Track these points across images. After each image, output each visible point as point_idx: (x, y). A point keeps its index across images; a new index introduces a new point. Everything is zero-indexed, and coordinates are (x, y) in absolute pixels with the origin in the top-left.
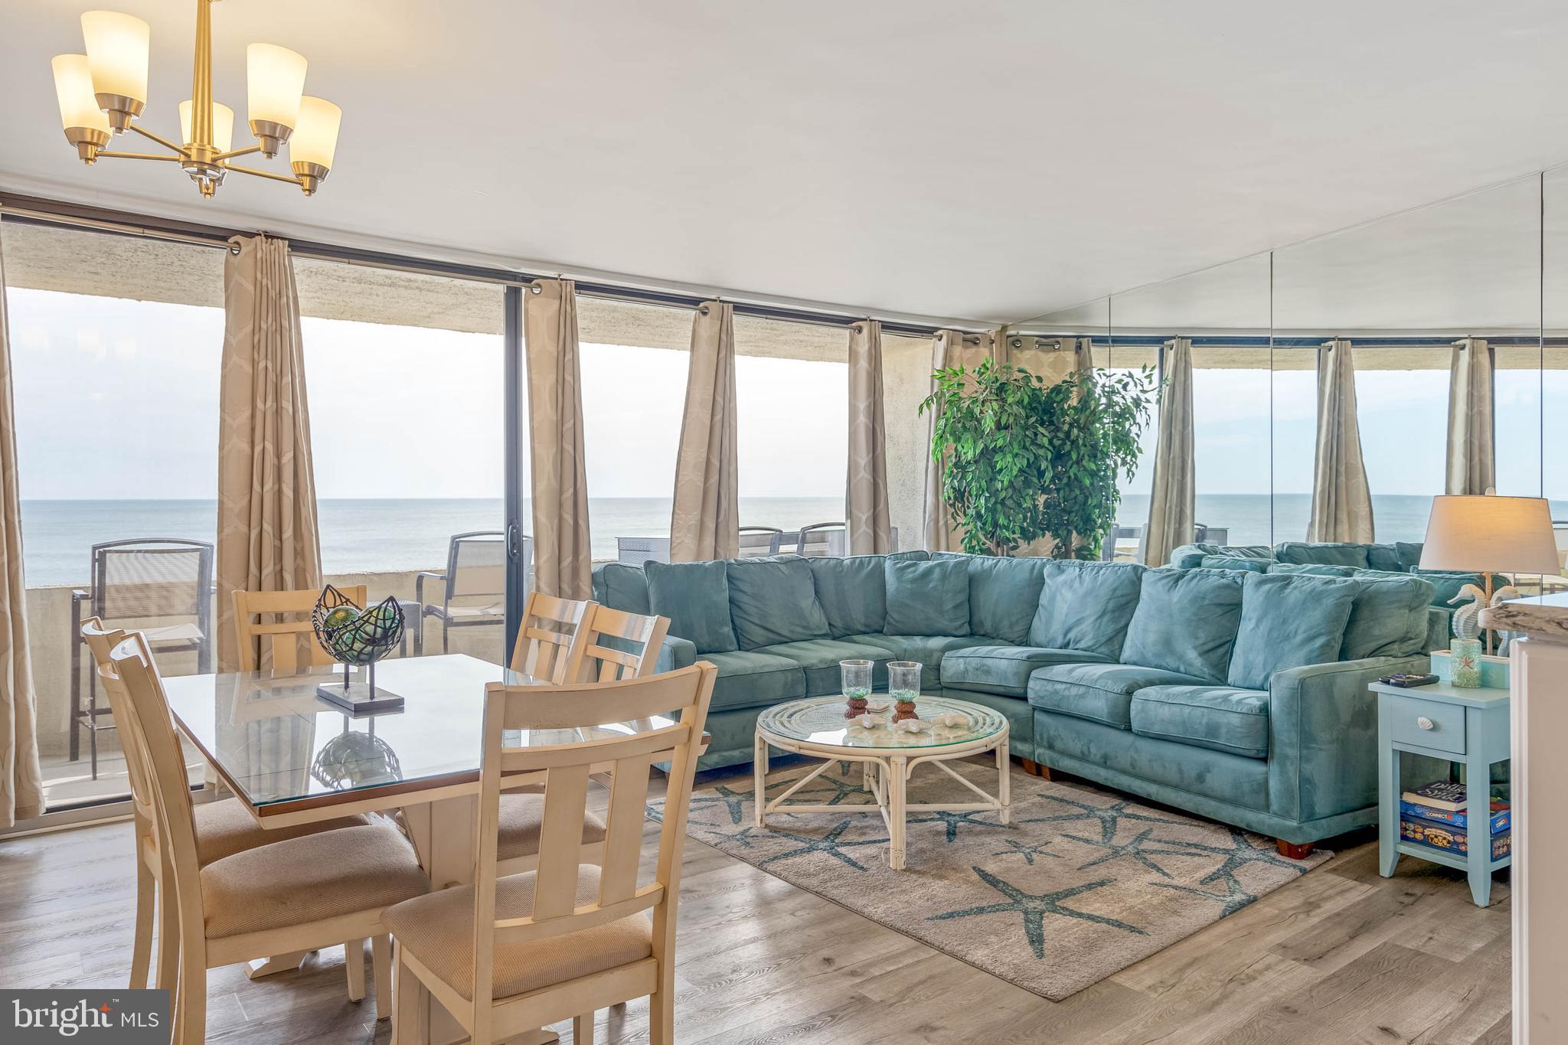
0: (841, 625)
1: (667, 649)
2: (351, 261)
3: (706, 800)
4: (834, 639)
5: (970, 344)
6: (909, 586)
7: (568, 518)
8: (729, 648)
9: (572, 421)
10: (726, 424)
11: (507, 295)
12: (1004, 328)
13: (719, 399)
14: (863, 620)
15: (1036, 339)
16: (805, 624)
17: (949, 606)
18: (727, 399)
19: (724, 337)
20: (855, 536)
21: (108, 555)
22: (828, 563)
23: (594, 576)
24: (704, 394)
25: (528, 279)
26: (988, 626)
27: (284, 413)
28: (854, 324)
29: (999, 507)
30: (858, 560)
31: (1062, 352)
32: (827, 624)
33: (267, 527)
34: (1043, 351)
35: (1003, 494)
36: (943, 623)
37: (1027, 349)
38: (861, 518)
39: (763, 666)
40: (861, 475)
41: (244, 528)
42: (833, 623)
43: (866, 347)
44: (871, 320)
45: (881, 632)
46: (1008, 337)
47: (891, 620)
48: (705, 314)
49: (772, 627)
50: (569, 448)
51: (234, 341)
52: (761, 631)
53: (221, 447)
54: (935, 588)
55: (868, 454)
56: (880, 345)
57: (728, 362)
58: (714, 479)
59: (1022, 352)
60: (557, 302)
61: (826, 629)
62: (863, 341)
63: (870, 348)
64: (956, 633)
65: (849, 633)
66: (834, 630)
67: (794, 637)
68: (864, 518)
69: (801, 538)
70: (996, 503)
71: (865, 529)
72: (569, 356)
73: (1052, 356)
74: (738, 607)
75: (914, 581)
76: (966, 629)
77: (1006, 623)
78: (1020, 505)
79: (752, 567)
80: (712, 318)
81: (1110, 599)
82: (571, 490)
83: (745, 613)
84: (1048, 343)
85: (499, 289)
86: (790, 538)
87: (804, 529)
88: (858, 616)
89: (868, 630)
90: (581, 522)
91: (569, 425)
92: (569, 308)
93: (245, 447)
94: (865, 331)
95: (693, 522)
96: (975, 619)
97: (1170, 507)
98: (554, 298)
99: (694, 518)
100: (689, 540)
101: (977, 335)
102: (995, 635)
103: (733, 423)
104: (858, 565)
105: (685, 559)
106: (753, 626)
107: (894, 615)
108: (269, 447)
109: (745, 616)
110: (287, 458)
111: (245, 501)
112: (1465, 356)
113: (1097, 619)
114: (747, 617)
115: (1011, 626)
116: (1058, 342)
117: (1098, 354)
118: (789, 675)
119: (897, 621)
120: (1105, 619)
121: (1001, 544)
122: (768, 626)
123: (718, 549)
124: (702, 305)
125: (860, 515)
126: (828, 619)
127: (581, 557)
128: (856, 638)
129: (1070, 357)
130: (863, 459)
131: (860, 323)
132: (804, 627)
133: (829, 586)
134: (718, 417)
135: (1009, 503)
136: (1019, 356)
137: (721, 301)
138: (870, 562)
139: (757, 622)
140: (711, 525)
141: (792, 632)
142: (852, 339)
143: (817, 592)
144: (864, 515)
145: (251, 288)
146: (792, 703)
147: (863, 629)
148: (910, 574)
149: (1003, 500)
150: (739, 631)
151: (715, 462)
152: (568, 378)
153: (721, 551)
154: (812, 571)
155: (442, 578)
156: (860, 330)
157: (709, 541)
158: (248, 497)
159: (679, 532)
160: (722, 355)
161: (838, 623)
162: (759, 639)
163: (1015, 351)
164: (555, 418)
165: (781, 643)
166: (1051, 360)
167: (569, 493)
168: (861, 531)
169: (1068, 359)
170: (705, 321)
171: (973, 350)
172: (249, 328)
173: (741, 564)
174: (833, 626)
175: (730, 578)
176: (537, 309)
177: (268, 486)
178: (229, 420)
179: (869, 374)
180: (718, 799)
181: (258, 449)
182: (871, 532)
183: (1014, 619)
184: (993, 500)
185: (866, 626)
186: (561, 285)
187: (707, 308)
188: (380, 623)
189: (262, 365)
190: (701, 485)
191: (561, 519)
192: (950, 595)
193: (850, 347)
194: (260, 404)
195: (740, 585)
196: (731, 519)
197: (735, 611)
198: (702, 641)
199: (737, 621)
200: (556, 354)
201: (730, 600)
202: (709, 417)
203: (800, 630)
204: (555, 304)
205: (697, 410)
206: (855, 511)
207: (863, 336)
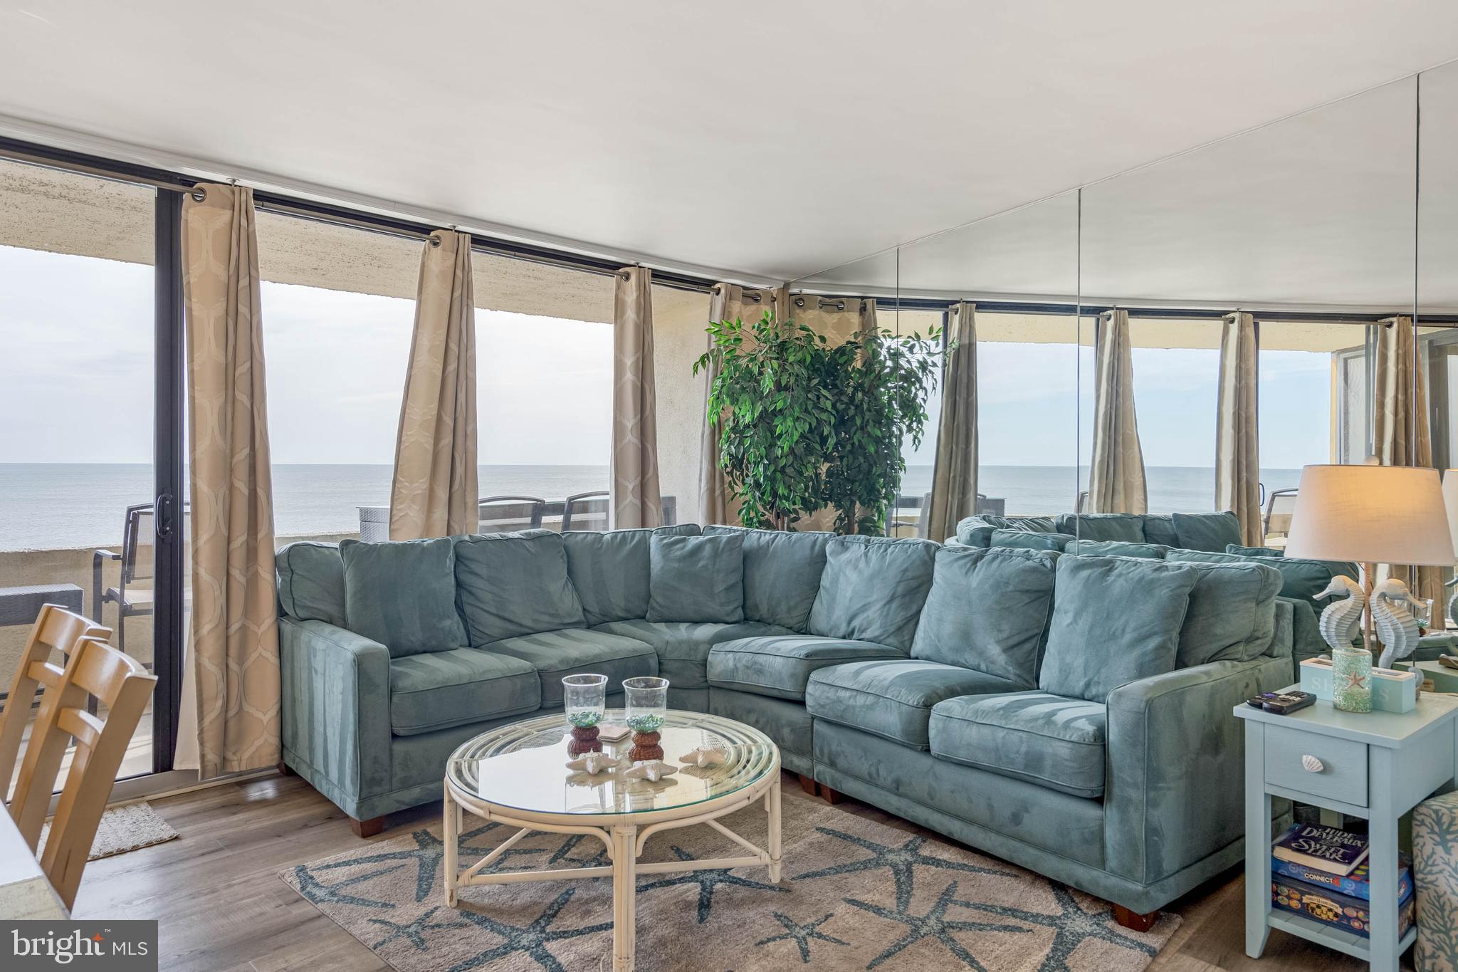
0: (597, 611)
1: (350, 656)
3: (394, 856)
4: (590, 627)
5: (750, 300)
6: (676, 565)
7: (242, 487)
8: (452, 645)
9: (248, 364)
10: (462, 377)
11: (159, 201)
12: (787, 285)
13: (453, 346)
14: (622, 604)
15: (820, 298)
16: (554, 612)
17: (720, 587)
19: (459, 273)
20: (621, 507)
22: (585, 538)
23: (276, 560)
24: (434, 338)
25: (189, 182)
26: (764, 611)
28: (620, 270)
29: (779, 475)
30: (620, 536)
31: (846, 314)
32: (581, 609)
34: (827, 312)
35: (783, 462)
36: (713, 608)
37: (810, 309)
38: (627, 487)
39: (485, 672)
40: (626, 440)
42: (588, 608)
43: (635, 295)
44: (640, 267)
45: (643, 618)
46: (791, 295)
47: (654, 604)
48: (436, 244)
49: (511, 617)
50: (243, 398)
52: (498, 622)
54: (705, 567)
55: (635, 416)
56: (650, 295)
57: (465, 304)
58: (447, 440)
59: (804, 311)
60: (228, 213)
61: (579, 615)
62: (631, 291)
63: (638, 297)
64: (728, 619)
65: (607, 619)
66: (589, 615)
67: (538, 627)
68: (630, 487)
69: (570, 507)
70: (775, 471)
71: (631, 499)
72: (244, 282)
73: (835, 317)
74: (471, 593)
75: (683, 559)
76: (739, 614)
77: (783, 607)
78: (801, 473)
79: (490, 544)
80: (444, 250)
81: (899, 582)
82: (247, 451)
83: (478, 600)
84: (834, 304)
85: (146, 194)
86: (556, 509)
87: (570, 499)
88: (618, 600)
89: (630, 616)
90: (260, 492)
91: (243, 369)
92: (244, 222)
94: (633, 278)
95: (420, 492)
96: (749, 603)
97: (954, 477)
98: (223, 208)
99: (421, 485)
100: (413, 514)
101: (757, 291)
102: (771, 620)
103: (470, 374)
104: (620, 540)
105: (408, 536)
106: (487, 615)
107: (658, 598)
109: (477, 603)
112: (1234, 329)
113: (885, 605)
114: (481, 606)
115: (789, 610)
116: (842, 303)
117: (884, 318)
118: (518, 682)
119: (660, 606)
120: (894, 605)
121: (781, 515)
122: (506, 615)
123: (453, 523)
124: (433, 234)
125: (627, 484)
126: (581, 602)
127: (260, 536)
128: (616, 626)
129: (854, 318)
130: (630, 421)
131: (627, 269)
132: (551, 615)
133: (584, 567)
134: (452, 367)
135: (789, 471)
136: (802, 314)
137: (456, 231)
138: (633, 537)
139: (494, 611)
140: (443, 495)
141: (535, 621)
142: (618, 287)
143: (570, 572)
144: (631, 484)
146: (507, 728)
147: (621, 615)
148: (677, 552)
149: (784, 467)
150: (470, 622)
151: (448, 420)
152: (243, 309)
153: (456, 527)
154: (566, 548)
155: (115, 558)
156: (628, 277)
157: (440, 514)
159: (401, 503)
160: (457, 294)
161: (594, 608)
162: (495, 632)
163: (798, 311)
164: (222, 360)
165: (521, 635)
166: (836, 320)
167: (242, 454)
169: (852, 320)
170: (436, 252)
171: (754, 307)
173: (475, 541)
174: (589, 612)
175: (458, 558)
176: (201, 219)
179: (637, 326)
180: (409, 854)
182: (638, 503)
183: (792, 603)
184: (772, 468)
185: (627, 611)
186: (233, 193)
187: (438, 237)
190: (430, 448)
191: (231, 487)
192: (721, 575)
193: (617, 296)
195: (473, 566)
196: (469, 488)
197: (466, 598)
198: (413, 639)
199: (468, 610)
200: (224, 278)
201: (459, 584)
202: (440, 367)
203: (546, 618)
204: (226, 215)
205: (423, 358)
206: (620, 480)
207: (630, 283)
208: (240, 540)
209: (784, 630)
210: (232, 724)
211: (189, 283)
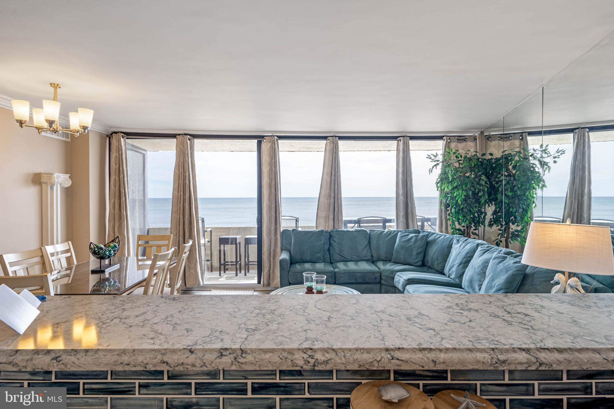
0: (376, 257)
6: (402, 244)
7: (273, 214)
8: (319, 261)
9: (275, 182)
10: (336, 181)
11: (258, 143)
12: (482, 133)
13: (333, 172)
14: (384, 255)
15: (499, 136)
16: (358, 255)
17: (415, 253)
18: (336, 172)
19: (335, 149)
20: (399, 222)
24: (327, 170)
25: (263, 137)
26: (430, 264)
27: (186, 184)
28: (398, 139)
29: (461, 211)
30: (389, 232)
31: (513, 141)
32: (370, 255)
34: (504, 141)
35: (462, 206)
36: (410, 261)
37: (494, 141)
38: (400, 215)
40: (400, 198)
41: (176, 216)
42: (373, 255)
43: (403, 145)
44: (405, 136)
45: (391, 261)
46: (485, 136)
47: (394, 257)
48: (329, 140)
49: (343, 255)
50: (273, 191)
52: (339, 256)
54: (411, 245)
55: (403, 190)
56: (408, 145)
57: (336, 158)
59: (491, 142)
63: (403, 148)
64: (415, 265)
65: (379, 260)
68: (401, 215)
70: (459, 210)
71: (402, 219)
72: (273, 161)
74: (333, 247)
75: (405, 241)
76: (420, 263)
77: (436, 263)
79: (341, 232)
80: (331, 141)
81: (464, 258)
84: (505, 137)
85: (255, 141)
89: (387, 259)
90: (277, 216)
91: (273, 184)
94: (402, 141)
95: (324, 216)
96: (426, 260)
98: (269, 142)
99: (324, 214)
100: (322, 221)
101: (466, 137)
102: (432, 267)
104: (389, 234)
106: (336, 254)
107: (395, 255)
108: (182, 194)
109: (334, 250)
110: (187, 196)
111: (177, 209)
113: (458, 266)
115: (438, 264)
116: (511, 136)
117: (530, 139)
120: (461, 266)
122: (342, 255)
123: (334, 226)
124: (328, 138)
125: (400, 213)
126: (371, 252)
127: (278, 226)
129: (517, 142)
130: (401, 192)
133: (374, 241)
134: (333, 178)
135: (465, 210)
136: (490, 144)
137: (334, 136)
138: (394, 232)
139: (338, 253)
140: (331, 217)
141: (352, 257)
142: (397, 144)
143: (368, 243)
144: (402, 214)
147: (384, 259)
148: (404, 239)
149: (462, 208)
150: (331, 255)
152: (273, 168)
153: (336, 227)
154: (369, 235)
156: (400, 140)
157: (331, 222)
159: (319, 219)
160: (334, 156)
161: (375, 255)
162: (338, 259)
163: (489, 142)
164: (268, 181)
166: (508, 144)
167: (273, 206)
168: (400, 220)
169: (516, 144)
170: (328, 144)
171: (464, 144)
173: (337, 231)
174: (374, 257)
175: (331, 236)
176: (265, 146)
177: (182, 204)
179: (403, 158)
182: (405, 221)
183: (439, 262)
184: (457, 209)
185: (386, 258)
186: (272, 138)
189: (180, 171)
191: (270, 214)
192: (416, 249)
193: (397, 148)
194: (180, 182)
195: (334, 239)
196: (339, 214)
197: (331, 248)
198: (307, 258)
199: (331, 252)
200: (269, 161)
201: (330, 244)
202: (330, 179)
203: (355, 257)
204: (270, 144)
205: (325, 176)
206: (398, 212)
207: (401, 143)
208: (273, 228)
209: (434, 271)
210: (271, 275)
211: (262, 163)
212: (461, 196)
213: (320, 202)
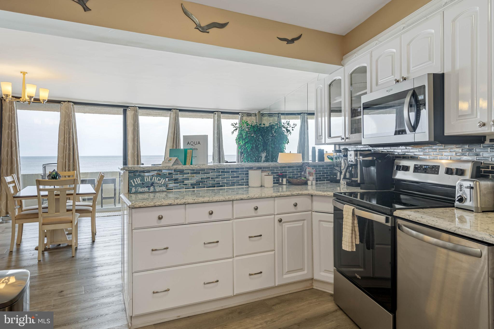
2: (86, 106)
5: (250, 116)
7: (136, 159)
9: (137, 137)
10: (177, 138)
11: (123, 110)
12: (259, 112)
13: (176, 132)
15: (268, 114)
18: (177, 132)
19: (177, 115)
21: (46, 166)
24: (172, 130)
25: (128, 107)
27: (71, 137)
28: (214, 113)
31: (274, 117)
33: (67, 160)
34: (270, 117)
37: (265, 117)
40: (215, 149)
41: (62, 160)
43: (217, 118)
44: (218, 111)
46: (261, 114)
48: (172, 112)
50: (136, 143)
51: (61, 123)
53: (58, 144)
55: (217, 143)
56: (220, 117)
60: (134, 112)
68: (217, 159)
72: (136, 123)
73: (272, 118)
80: (174, 113)
84: (271, 115)
91: (136, 138)
92: (136, 113)
93: (63, 144)
98: (133, 111)
101: (251, 114)
103: (179, 137)
108: (67, 144)
110: (71, 146)
111: (63, 155)
116: (274, 115)
117: (282, 117)
124: (171, 110)
130: (216, 145)
131: (216, 112)
134: (175, 136)
136: (263, 118)
137: (176, 109)
142: (214, 116)
145: (64, 112)
152: (136, 128)
156: (216, 114)
158: (63, 154)
160: (176, 121)
164: (133, 137)
167: (136, 153)
169: (276, 119)
170: (172, 114)
171: (250, 118)
172: (64, 120)
176: (130, 113)
177: (67, 152)
178: (60, 139)
179: (217, 124)
181: (65, 145)
186: (134, 108)
188: (53, 175)
189: (66, 128)
193: (213, 118)
194: (66, 136)
200: (133, 123)
202: (173, 136)
204: (133, 112)
205: (170, 134)
207: (216, 115)
211: (128, 124)
212: (250, 147)
213: (166, 151)
